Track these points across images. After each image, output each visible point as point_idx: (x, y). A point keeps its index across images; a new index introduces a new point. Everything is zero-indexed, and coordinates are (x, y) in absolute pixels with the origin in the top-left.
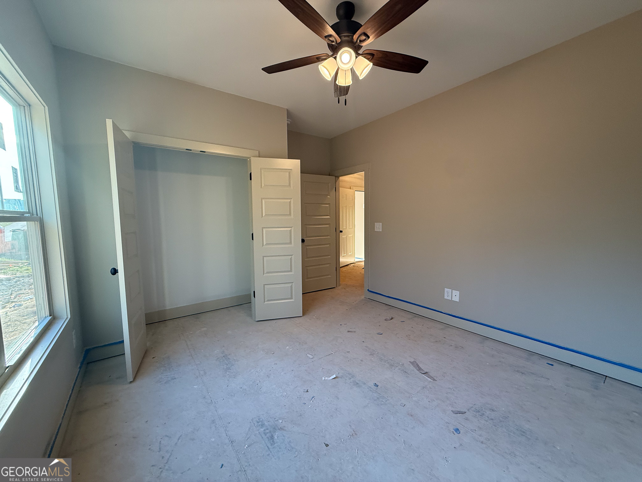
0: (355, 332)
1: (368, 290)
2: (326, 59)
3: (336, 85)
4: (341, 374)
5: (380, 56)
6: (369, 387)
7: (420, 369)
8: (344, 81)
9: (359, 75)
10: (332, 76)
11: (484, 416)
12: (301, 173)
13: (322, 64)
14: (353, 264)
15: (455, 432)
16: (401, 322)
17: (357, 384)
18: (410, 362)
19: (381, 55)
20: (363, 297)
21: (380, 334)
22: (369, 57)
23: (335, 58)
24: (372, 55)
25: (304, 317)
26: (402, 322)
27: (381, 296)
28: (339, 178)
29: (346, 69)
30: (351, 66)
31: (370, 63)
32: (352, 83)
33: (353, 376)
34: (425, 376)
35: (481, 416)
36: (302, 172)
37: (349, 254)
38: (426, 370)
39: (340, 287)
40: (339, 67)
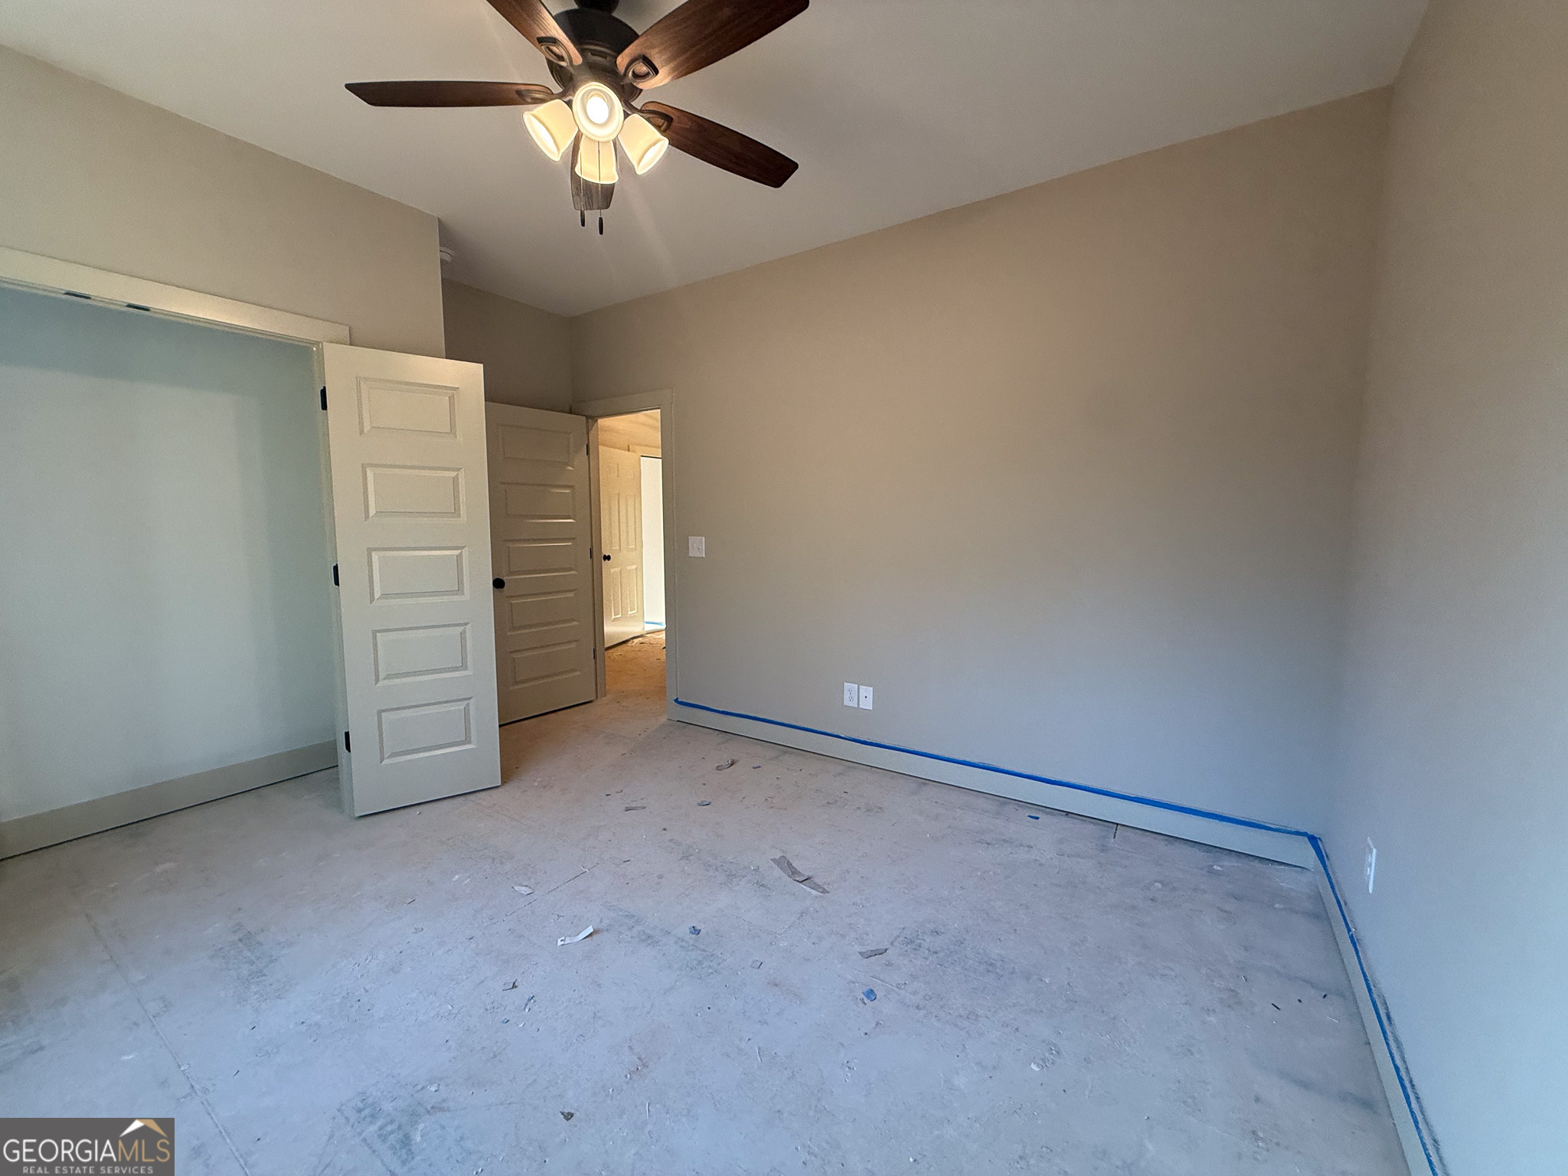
0: (644, 808)
1: (676, 701)
2: (542, 101)
3: (575, 178)
4: (606, 922)
5: (688, 127)
6: (679, 938)
7: (793, 872)
8: (597, 170)
9: (635, 163)
10: (562, 150)
11: (922, 949)
12: (486, 400)
13: (534, 112)
14: (640, 639)
15: (865, 999)
16: (754, 768)
17: (648, 939)
18: (774, 860)
19: (690, 124)
20: (663, 719)
21: (706, 803)
22: (660, 121)
23: (569, 104)
24: (668, 119)
25: (507, 787)
26: (756, 768)
27: (709, 712)
28: (596, 421)
29: (601, 140)
30: (612, 134)
31: (663, 137)
32: (617, 178)
33: (638, 922)
34: (805, 887)
35: (915, 949)
36: (489, 397)
37: (630, 613)
38: (807, 874)
39: (605, 699)
40: (581, 130)
